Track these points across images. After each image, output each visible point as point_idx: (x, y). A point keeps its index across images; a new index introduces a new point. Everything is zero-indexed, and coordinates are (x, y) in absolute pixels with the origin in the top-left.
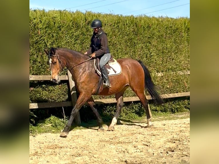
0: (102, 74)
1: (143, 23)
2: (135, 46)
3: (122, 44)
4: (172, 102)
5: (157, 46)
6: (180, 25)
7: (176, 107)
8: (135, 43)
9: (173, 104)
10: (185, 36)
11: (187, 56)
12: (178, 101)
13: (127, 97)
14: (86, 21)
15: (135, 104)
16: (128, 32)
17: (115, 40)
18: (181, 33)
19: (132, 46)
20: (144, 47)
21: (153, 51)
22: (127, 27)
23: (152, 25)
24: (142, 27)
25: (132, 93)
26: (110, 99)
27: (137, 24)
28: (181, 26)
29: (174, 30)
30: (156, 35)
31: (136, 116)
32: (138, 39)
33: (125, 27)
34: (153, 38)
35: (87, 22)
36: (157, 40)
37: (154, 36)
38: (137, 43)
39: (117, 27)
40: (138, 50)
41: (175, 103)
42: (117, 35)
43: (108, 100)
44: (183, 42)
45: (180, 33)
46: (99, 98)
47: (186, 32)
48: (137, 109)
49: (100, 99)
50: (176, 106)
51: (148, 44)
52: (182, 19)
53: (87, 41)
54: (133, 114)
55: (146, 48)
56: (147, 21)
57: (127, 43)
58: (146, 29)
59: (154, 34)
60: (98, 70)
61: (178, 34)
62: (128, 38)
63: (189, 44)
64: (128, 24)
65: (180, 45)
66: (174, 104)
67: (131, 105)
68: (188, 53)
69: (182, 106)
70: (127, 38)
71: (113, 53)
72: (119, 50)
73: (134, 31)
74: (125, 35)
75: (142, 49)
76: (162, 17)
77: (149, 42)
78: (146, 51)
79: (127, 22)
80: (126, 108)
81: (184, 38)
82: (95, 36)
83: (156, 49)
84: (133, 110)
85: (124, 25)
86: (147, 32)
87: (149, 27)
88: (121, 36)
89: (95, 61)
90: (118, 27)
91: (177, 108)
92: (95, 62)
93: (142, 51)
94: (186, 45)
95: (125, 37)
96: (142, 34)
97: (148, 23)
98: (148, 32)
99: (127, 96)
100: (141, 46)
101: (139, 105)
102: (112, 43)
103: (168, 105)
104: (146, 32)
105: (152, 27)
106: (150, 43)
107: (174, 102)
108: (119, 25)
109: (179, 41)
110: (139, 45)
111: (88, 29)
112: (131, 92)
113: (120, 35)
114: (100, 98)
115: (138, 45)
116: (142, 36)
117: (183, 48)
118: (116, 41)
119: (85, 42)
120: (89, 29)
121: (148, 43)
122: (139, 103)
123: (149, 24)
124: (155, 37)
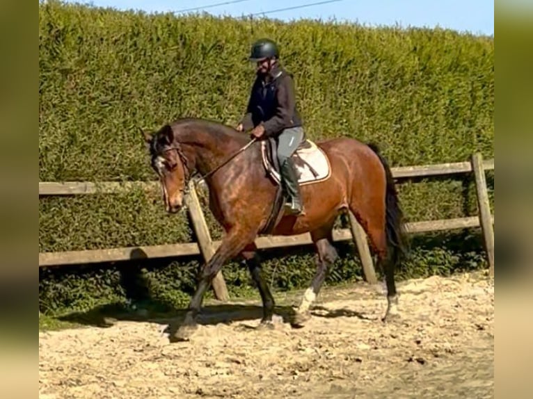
0: (282, 178)
1: (203, 34)
2: (181, 100)
3: (145, 96)
4: (282, 260)
5: (240, 102)
6: (301, 43)
7: (292, 274)
8: (180, 92)
9: (282, 264)
10: (314, 72)
11: (322, 129)
12: (297, 258)
13: (160, 244)
14: (50, 31)
15: (181, 265)
16: (164, 61)
17: (128, 85)
18: (304, 65)
19: (173, 100)
20: (205, 103)
21: (231, 115)
22: (160, 47)
23: (227, 41)
24: (200, 48)
25: (172, 232)
26: (116, 249)
27: (185, 39)
28: (304, 44)
29: (285, 58)
30: (237, 69)
31: (185, 299)
32: (189, 80)
33: (152, 46)
34: (230, 78)
35: (53, 32)
36: (240, 83)
37: (232, 73)
38: (187, 91)
39: (131, 47)
40: (188, 112)
41: (288, 263)
42: (134, 69)
43: (109, 253)
44: (310, 90)
45: (301, 65)
46: (84, 248)
47: (319, 62)
48: (186, 279)
49: (88, 249)
50: (292, 271)
51: (215, 95)
52: (306, 27)
53: (51, 85)
54: (176, 292)
55: (210, 107)
56: (213, 32)
57: (159, 92)
58: (209, 52)
59: (231, 67)
60: (273, 170)
61: (296, 69)
62: (163, 79)
63: (325, 95)
64: (162, 39)
65: (302, 99)
66: (286, 265)
67: (170, 267)
68: (324, 122)
69: (308, 270)
70: (159, 77)
71: (122, 120)
72: (138, 111)
73: (179, 59)
74: (153, 69)
75: (200, 109)
76: (251, 18)
77: (219, 90)
78: (211, 114)
79: (160, 33)
80: (158, 274)
81: (314, 79)
82: (263, 83)
83: (239, 111)
84: (175, 282)
85: (151, 39)
86: (212, 62)
87: (219, 48)
88: (143, 72)
89: (266, 146)
90: (134, 48)
91: (294, 277)
92: (263, 148)
93: (201, 114)
94: (318, 99)
95: (153, 75)
96: (199, 68)
97: (216, 37)
98: (216, 61)
99: (159, 241)
100: (197, 102)
101: (192, 268)
102: (119, 92)
103: (270, 268)
104: (210, 60)
105: (227, 48)
106: (222, 93)
107: (287, 259)
108: (138, 43)
109: (300, 88)
110: (193, 99)
111: (55, 51)
112: (171, 230)
113: (139, 69)
114: (86, 245)
115: (189, 97)
116: (199, 72)
117: (311, 107)
118: (129, 87)
119: (47, 89)
120: (57, 53)
121: (216, 93)
122: (194, 262)
123: (219, 38)
124: (235, 75)
